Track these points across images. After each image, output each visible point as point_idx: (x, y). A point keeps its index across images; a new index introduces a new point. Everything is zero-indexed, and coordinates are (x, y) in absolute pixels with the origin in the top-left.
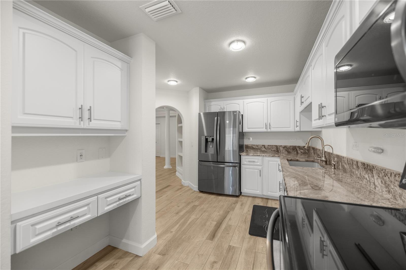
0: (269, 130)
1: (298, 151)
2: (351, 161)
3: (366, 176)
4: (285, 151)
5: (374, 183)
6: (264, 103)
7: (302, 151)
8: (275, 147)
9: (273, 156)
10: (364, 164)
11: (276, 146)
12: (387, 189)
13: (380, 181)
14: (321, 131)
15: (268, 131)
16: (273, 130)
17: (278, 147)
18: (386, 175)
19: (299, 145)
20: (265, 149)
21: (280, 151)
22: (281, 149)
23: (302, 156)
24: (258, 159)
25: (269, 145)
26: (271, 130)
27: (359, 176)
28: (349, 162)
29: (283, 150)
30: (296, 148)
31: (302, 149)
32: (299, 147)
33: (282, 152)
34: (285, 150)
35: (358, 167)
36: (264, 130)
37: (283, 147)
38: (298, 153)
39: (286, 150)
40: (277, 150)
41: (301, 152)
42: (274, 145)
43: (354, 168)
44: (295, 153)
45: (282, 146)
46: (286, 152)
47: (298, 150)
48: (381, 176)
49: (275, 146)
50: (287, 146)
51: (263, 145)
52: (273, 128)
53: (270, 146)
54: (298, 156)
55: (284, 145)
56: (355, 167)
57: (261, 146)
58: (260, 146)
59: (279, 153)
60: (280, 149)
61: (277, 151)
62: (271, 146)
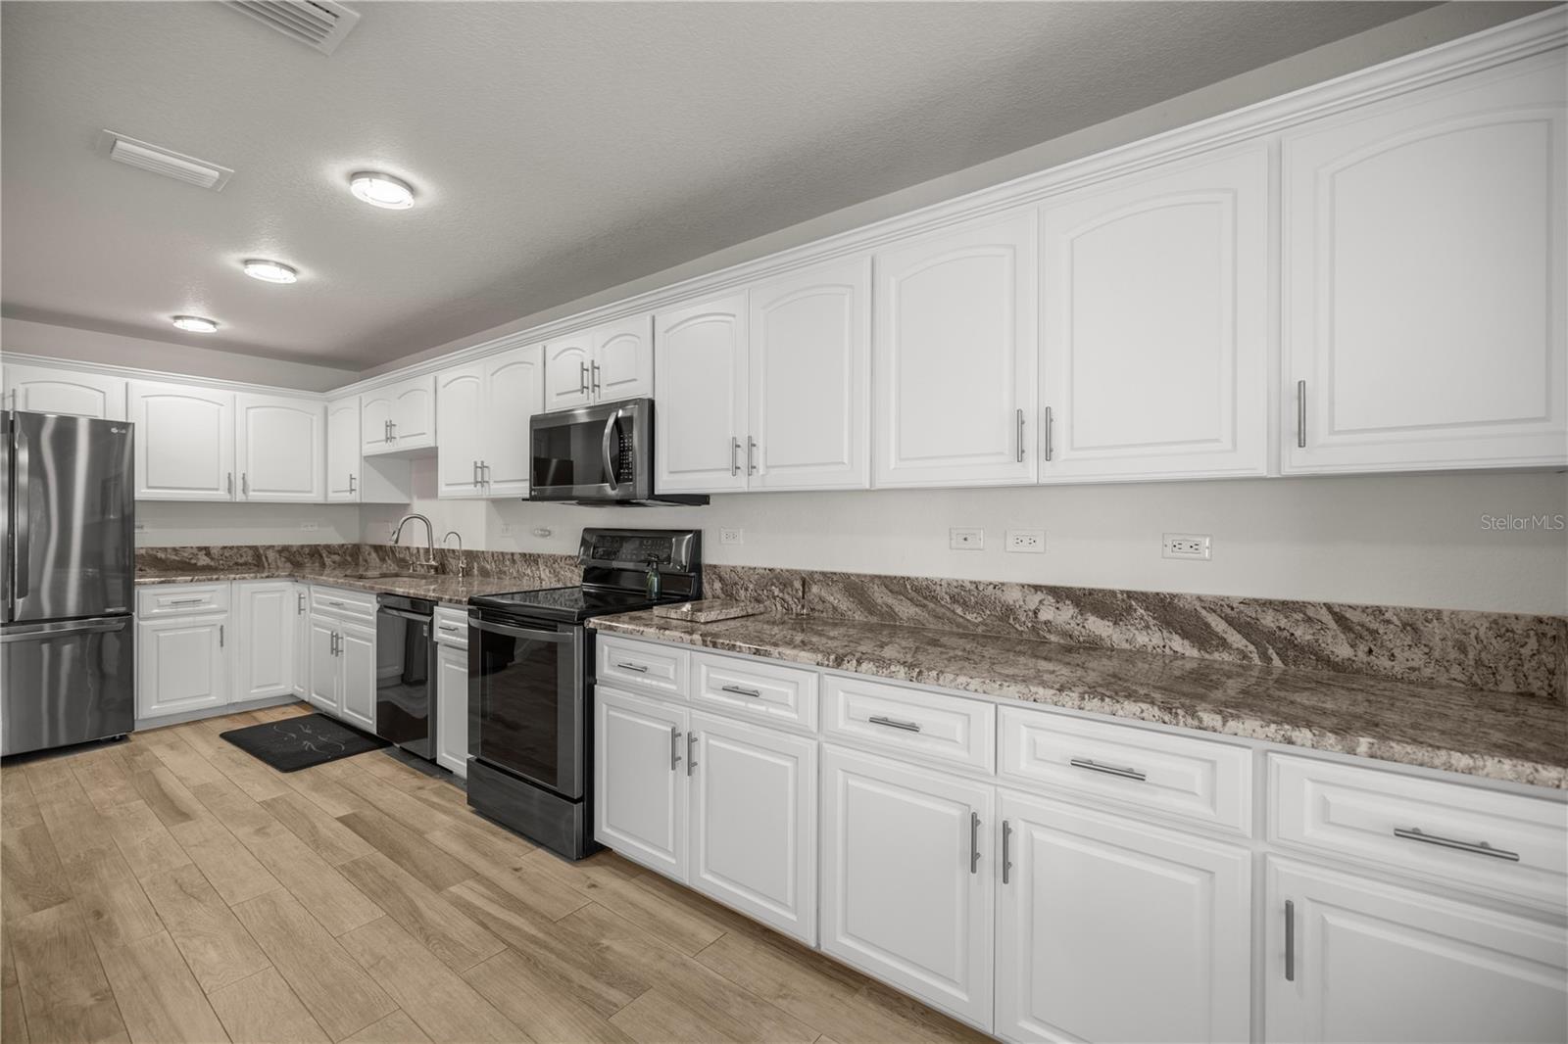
0: (240, 497)
1: (326, 559)
2: (500, 556)
3: (529, 571)
4: (285, 562)
5: (540, 577)
6: (222, 405)
7: (336, 558)
8: (250, 552)
9: (267, 577)
10: (525, 554)
11: (255, 548)
12: (556, 579)
13: (547, 571)
14: (409, 504)
15: (237, 500)
16: (254, 496)
17: (262, 552)
18: (555, 561)
19: (329, 543)
20: (212, 559)
21: (266, 564)
22: (271, 555)
23: (337, 572)
24: (214, 591)
25: (225, 548)
26: (247, 496)
27: (515, 574)
28: (496, 558)
29: (279, 561)
30: (318, 551)
31: (335, 554)
32: (327, 547)
33: (273, 566)
34: (283, 559)
35: (514, 561)
36: (221, 495)
37: (276, 549)
38: (323, 565)
39: (288, 560)
40: (254, 562)
41: (334, 562)
42: (246, 547)
43: (506, 566)
44: (317, 564)
45: (274, 546)
46: (288, 565)
47: (324, 555)
48: (549, 564)
49: (250, 547)
50: (292, 546)
51: (200, 549)
52: (254, 491)
53: (232, 548)
54: (326, 572)
55: (280, 544)
56: (508, 563)
57: (195, 551)
58: (190, 551)
59: (264, 568)
60: (266, 557)
61: (255, 565)
62: (236, 550)
